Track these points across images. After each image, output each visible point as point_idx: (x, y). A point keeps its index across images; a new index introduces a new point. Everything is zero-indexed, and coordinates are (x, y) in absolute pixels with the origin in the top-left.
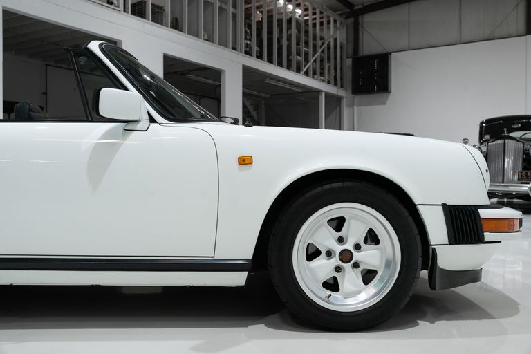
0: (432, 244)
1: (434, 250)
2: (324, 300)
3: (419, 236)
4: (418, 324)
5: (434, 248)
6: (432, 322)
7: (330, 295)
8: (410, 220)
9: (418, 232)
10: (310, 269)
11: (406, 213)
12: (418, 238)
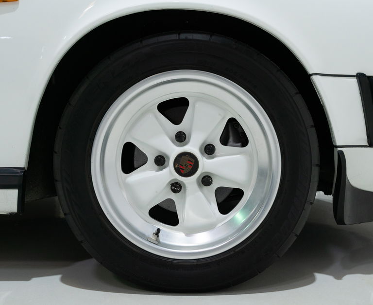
0: (338, 144)
1: (341, 155)
2: (148, 239)
3: (314, 130)
4: (313, 280)
5: (342, 152)
6: (339, 277)
7: (159, 230)
8: (299, 100)
9: (312, 123)
10: (128, 187)
11: (292, 89)
12: (312, 134)
